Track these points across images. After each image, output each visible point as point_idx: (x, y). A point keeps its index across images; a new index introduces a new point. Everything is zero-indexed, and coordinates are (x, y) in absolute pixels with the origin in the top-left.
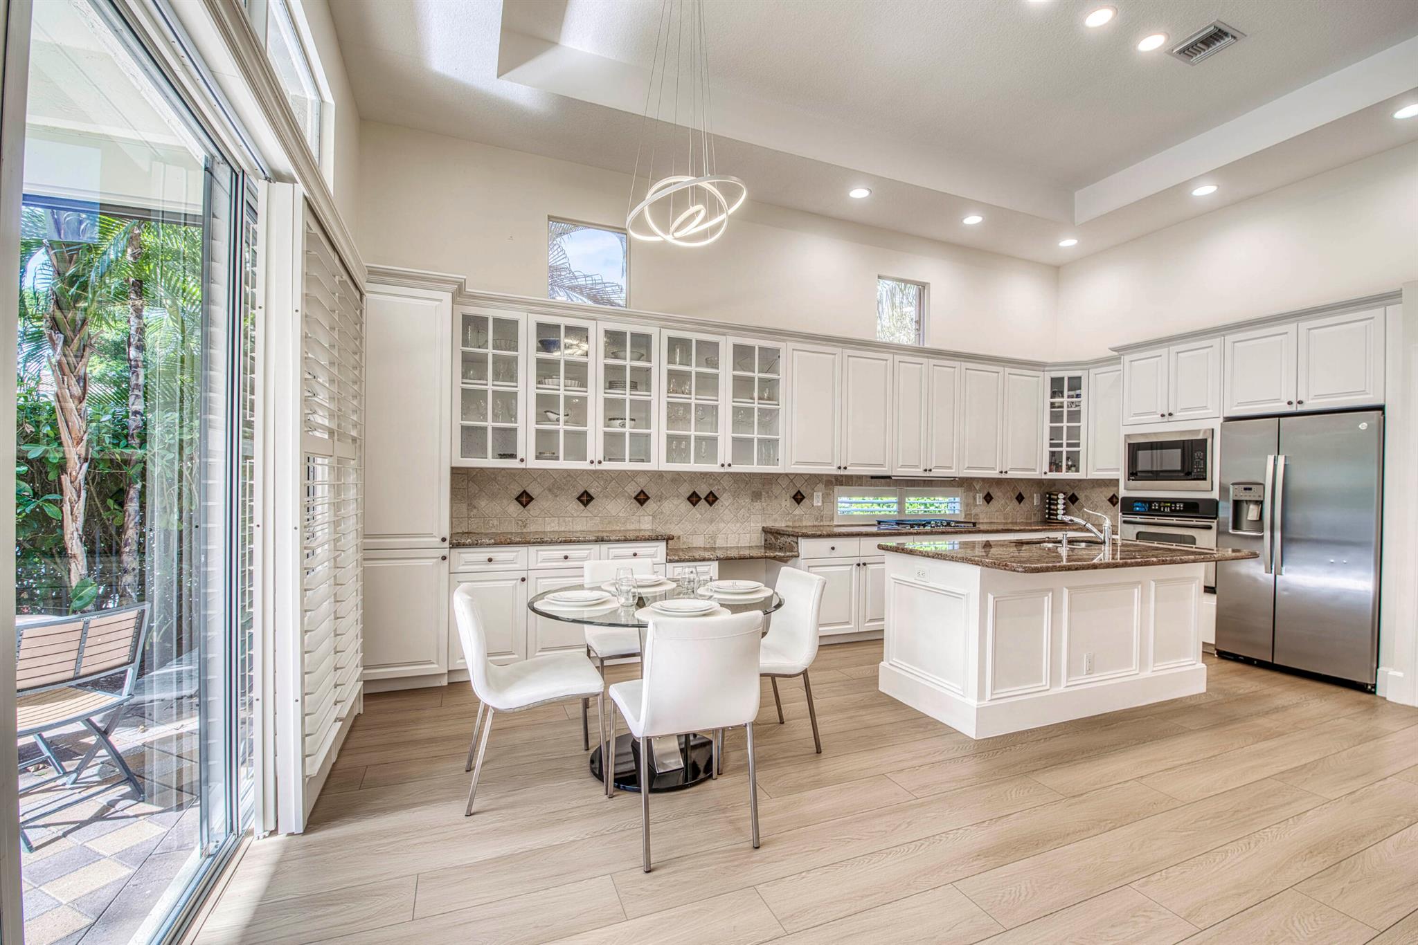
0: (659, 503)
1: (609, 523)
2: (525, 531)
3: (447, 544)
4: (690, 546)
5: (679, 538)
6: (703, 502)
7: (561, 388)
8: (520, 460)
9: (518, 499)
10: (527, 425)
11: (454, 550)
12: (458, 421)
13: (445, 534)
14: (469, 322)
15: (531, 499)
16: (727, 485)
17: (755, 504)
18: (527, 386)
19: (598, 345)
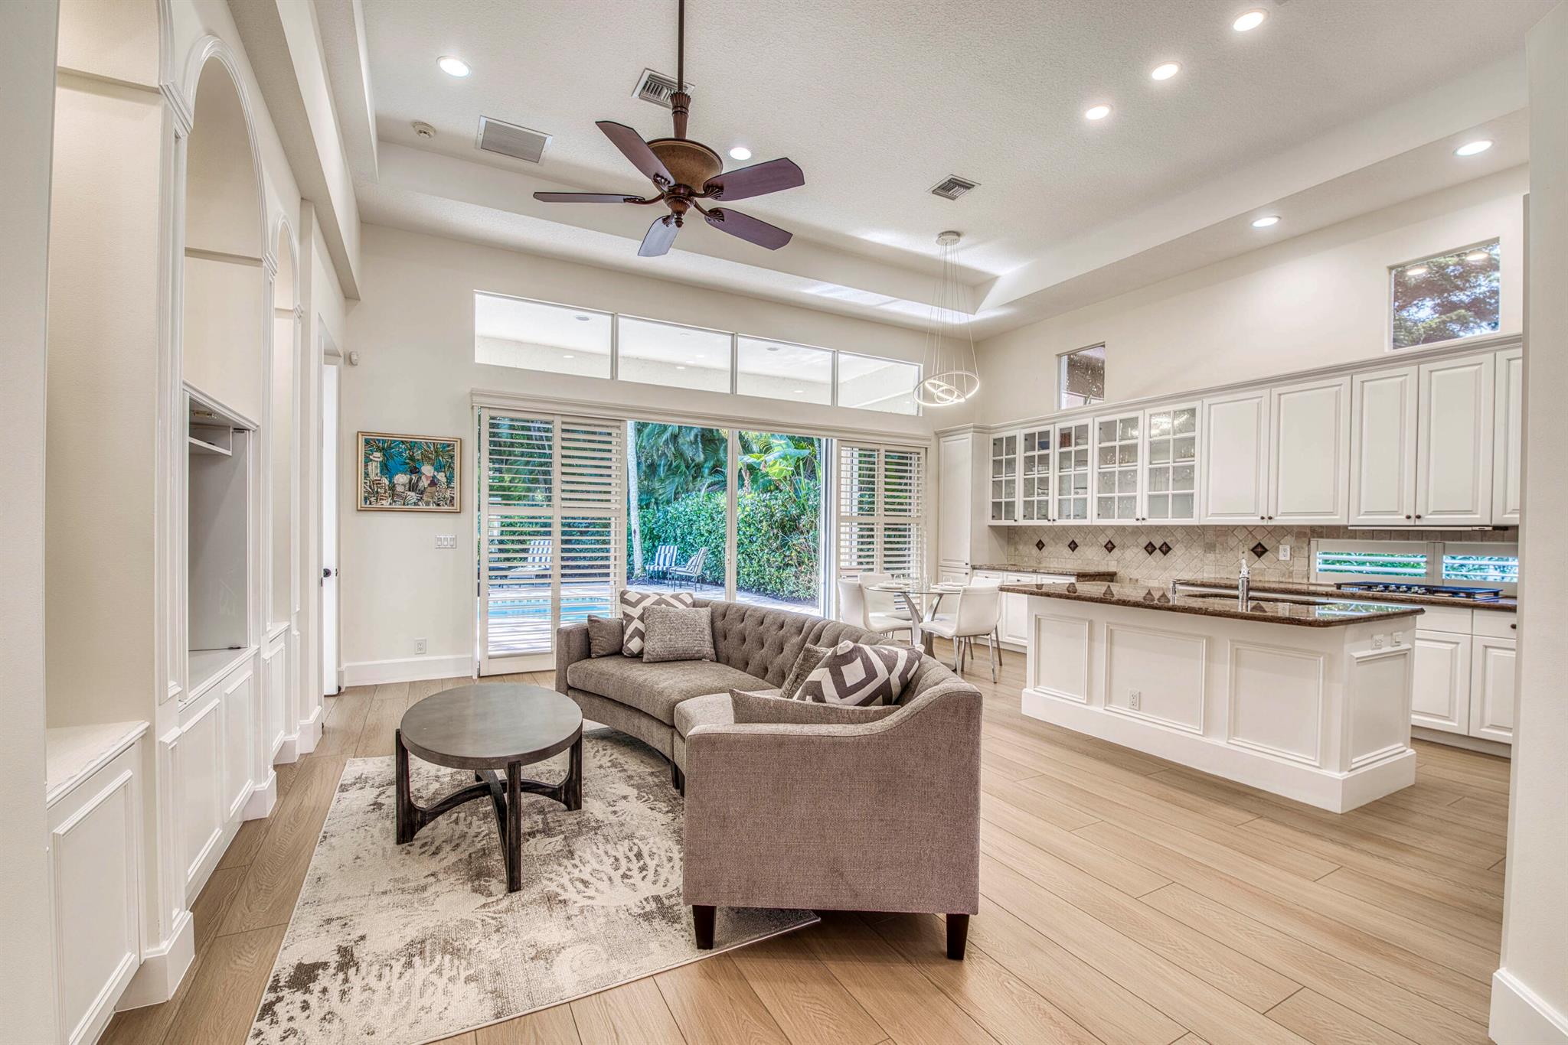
0: (1122, 551)
1: (1087, 564)
2: (1042, 565)
3: (969, 566)
5: (1137, 580)
6: (1158, 551)
7: (1035, 475)
8: (1015, 521)
9: (1037, 545)
10: (1019, 499)
11: (975, 571)
12: (990, 500)
13: (968, 561)
14: (997, 442)
15: (1044, 545)
16: (1179, 536)
17: (1208, 555)
18: (1019, 475)
19: (1055, 440)
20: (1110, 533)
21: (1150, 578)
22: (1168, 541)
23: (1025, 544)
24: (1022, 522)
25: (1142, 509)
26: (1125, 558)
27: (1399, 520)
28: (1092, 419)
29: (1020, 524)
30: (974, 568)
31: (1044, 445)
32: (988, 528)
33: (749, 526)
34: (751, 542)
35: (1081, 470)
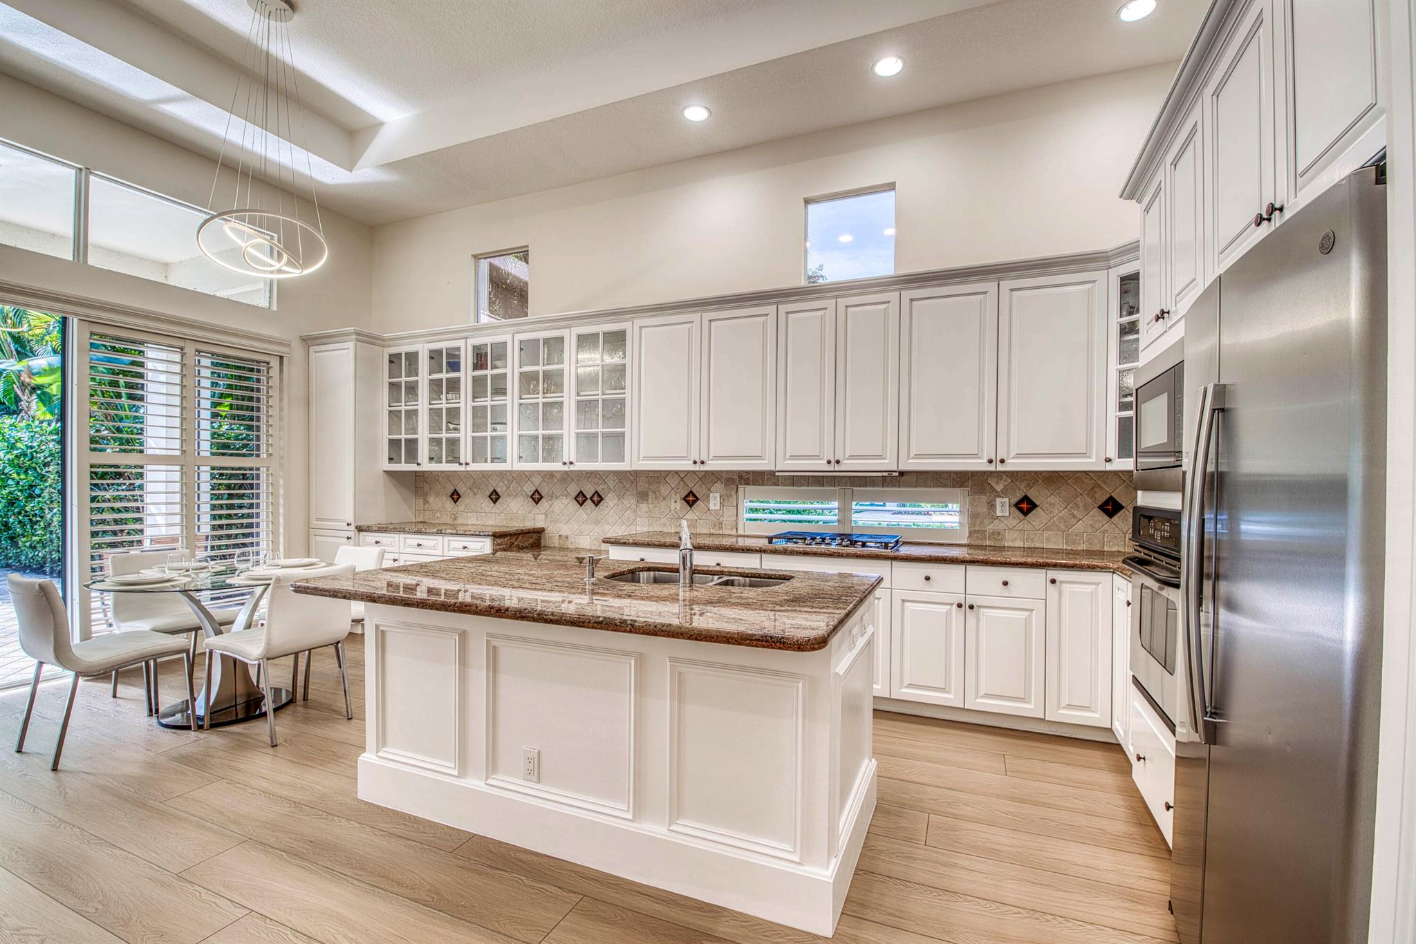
0: (550, 503)
1: (511, 519)
2: (455, 523)
3: (352, 528)
4: (577, 546)
5: (567, 537)
6: (589, 502)
7: (443, 401)
8: (418, 464)
9: (452, 496)
10: (423, 435)
11: (361, 533)
12: (384, 437)
13: (351, 520)
14: (394, 359)
15: (459, 496)
16: (611, 484)
17: (641, 505)
18: (423, 404)
19: (467, 360)
20: (537, 480)
21: (581, 533)
22: (599, 489)
23: (437, 495)
24: (427, 466)
25: (569, 450)
26: (553, 512)
27: (820, 465)
28: (510, 336)
29: (425, 469)
30: (360, 529)
31: (454, 366)
32: (382, 473)
33: (26, 472)
34: (31, 497)
35: (499, 400)
